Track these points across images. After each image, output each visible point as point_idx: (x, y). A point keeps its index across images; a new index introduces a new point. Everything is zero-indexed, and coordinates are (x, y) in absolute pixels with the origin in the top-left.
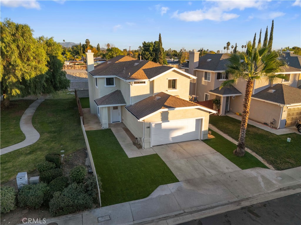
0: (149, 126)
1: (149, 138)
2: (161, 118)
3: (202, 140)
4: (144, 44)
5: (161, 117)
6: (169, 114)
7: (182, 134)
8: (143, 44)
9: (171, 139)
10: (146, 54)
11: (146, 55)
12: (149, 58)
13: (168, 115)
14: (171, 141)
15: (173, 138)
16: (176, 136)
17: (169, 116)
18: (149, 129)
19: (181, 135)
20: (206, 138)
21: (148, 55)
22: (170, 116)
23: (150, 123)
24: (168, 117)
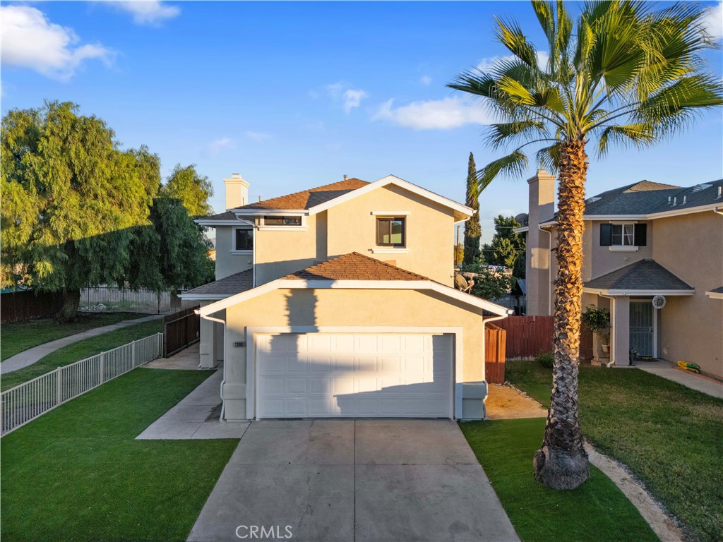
0: (241, 340)
1: (243, 385)
2: (288, 316)
3: (459, 421)
4: (500, 221)
5: (288, 313)
6: (317, 304)
7: (380, 389)
8: (497, 222)
9: (335, 400)
10: (502, 245)
11: (503, 247)
12: (509, 253)
13: (315, 307)
14: (335, 408)
15: (342, 399)
16: (356, 391)
17: (317, 310)
18: (241, 350)
19: (377, 392)
20: (477, 416)
21: (507, 246)
22: (320, 311)
23: (245, 328)
24: (314, 313)
